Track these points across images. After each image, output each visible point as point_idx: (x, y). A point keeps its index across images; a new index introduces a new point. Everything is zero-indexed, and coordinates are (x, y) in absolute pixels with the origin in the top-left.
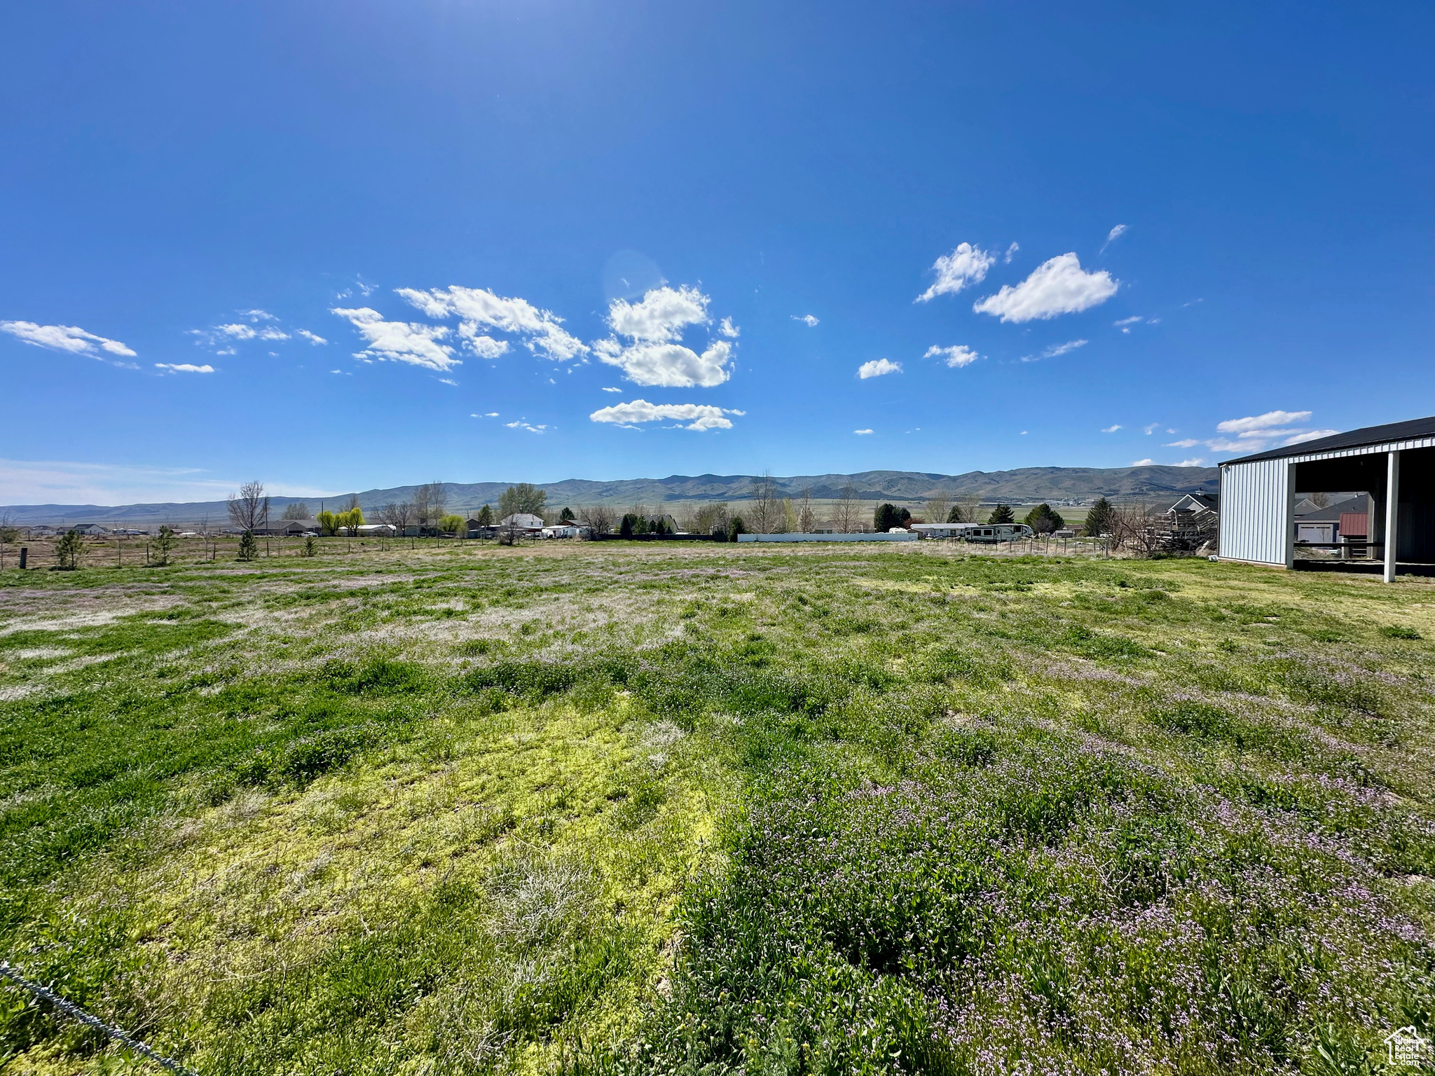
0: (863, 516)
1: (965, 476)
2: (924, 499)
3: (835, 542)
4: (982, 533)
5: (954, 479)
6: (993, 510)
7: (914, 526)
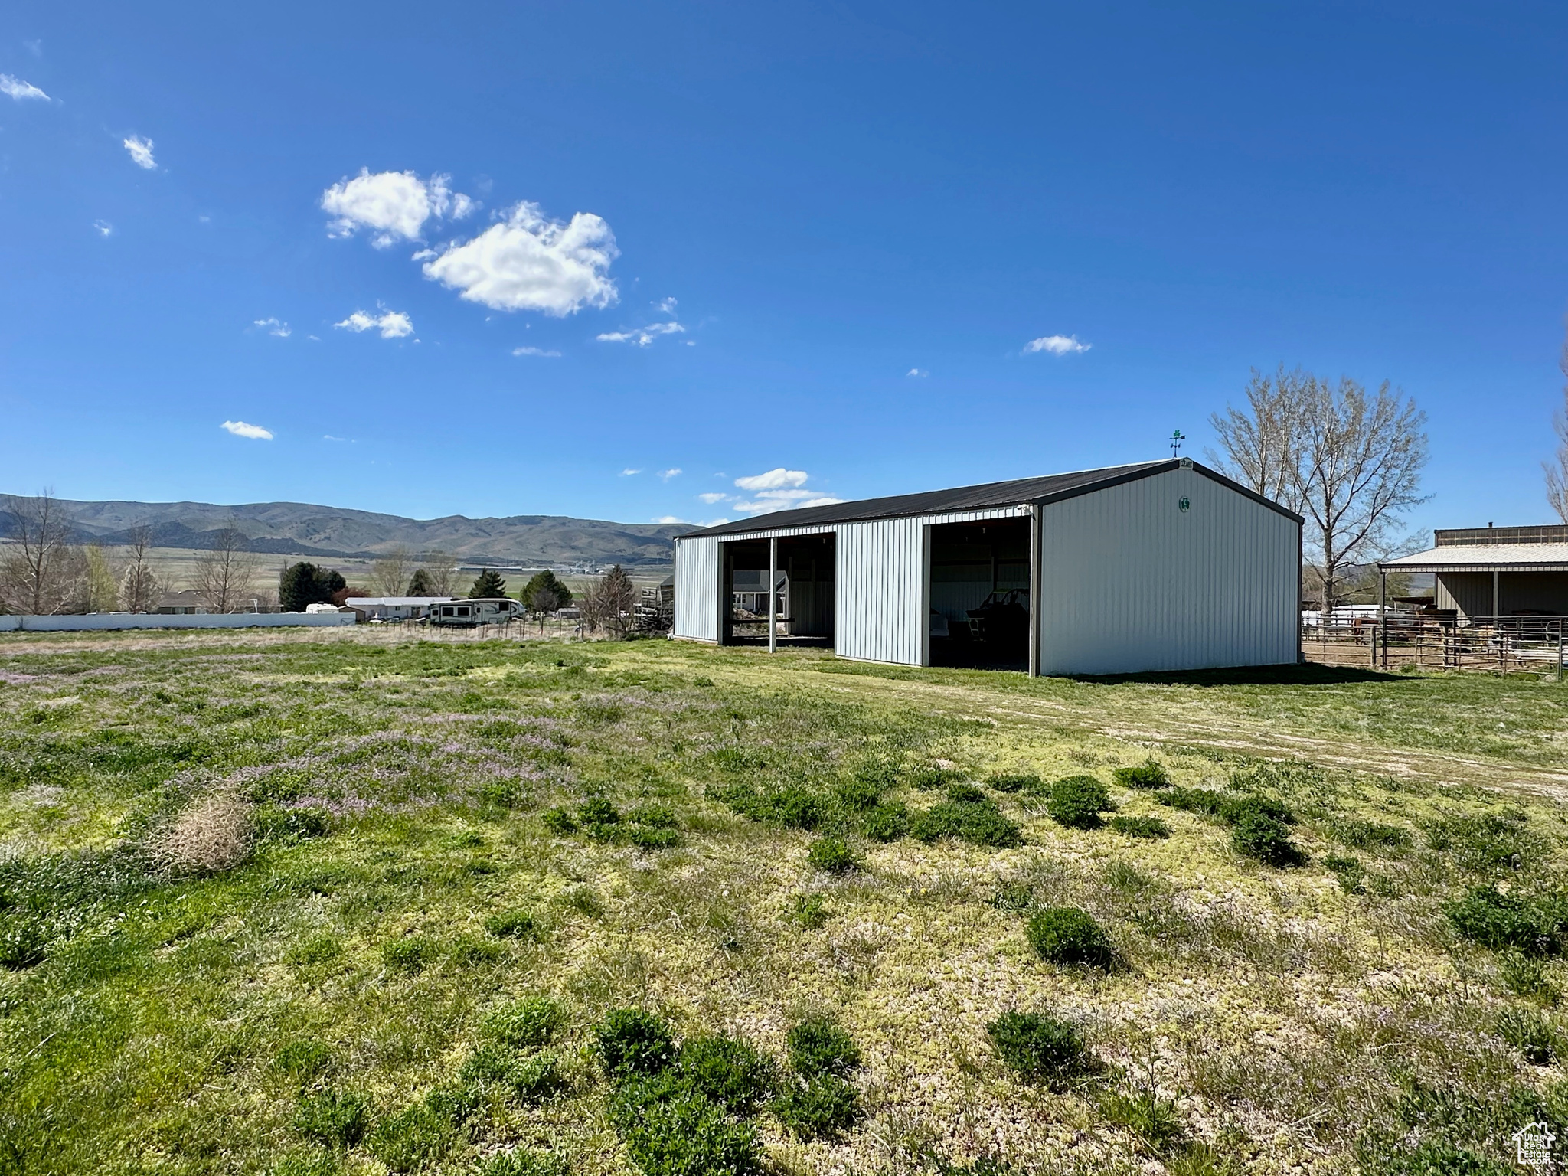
0: (258, 583)
1: (439, 521)
2: (372, 556)
3: (202, 630)
4: (456, 613)
5: (422, 526)
6: (476, 577)
7: (350, 602)
